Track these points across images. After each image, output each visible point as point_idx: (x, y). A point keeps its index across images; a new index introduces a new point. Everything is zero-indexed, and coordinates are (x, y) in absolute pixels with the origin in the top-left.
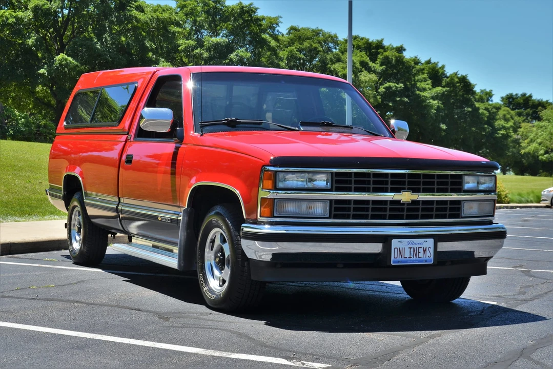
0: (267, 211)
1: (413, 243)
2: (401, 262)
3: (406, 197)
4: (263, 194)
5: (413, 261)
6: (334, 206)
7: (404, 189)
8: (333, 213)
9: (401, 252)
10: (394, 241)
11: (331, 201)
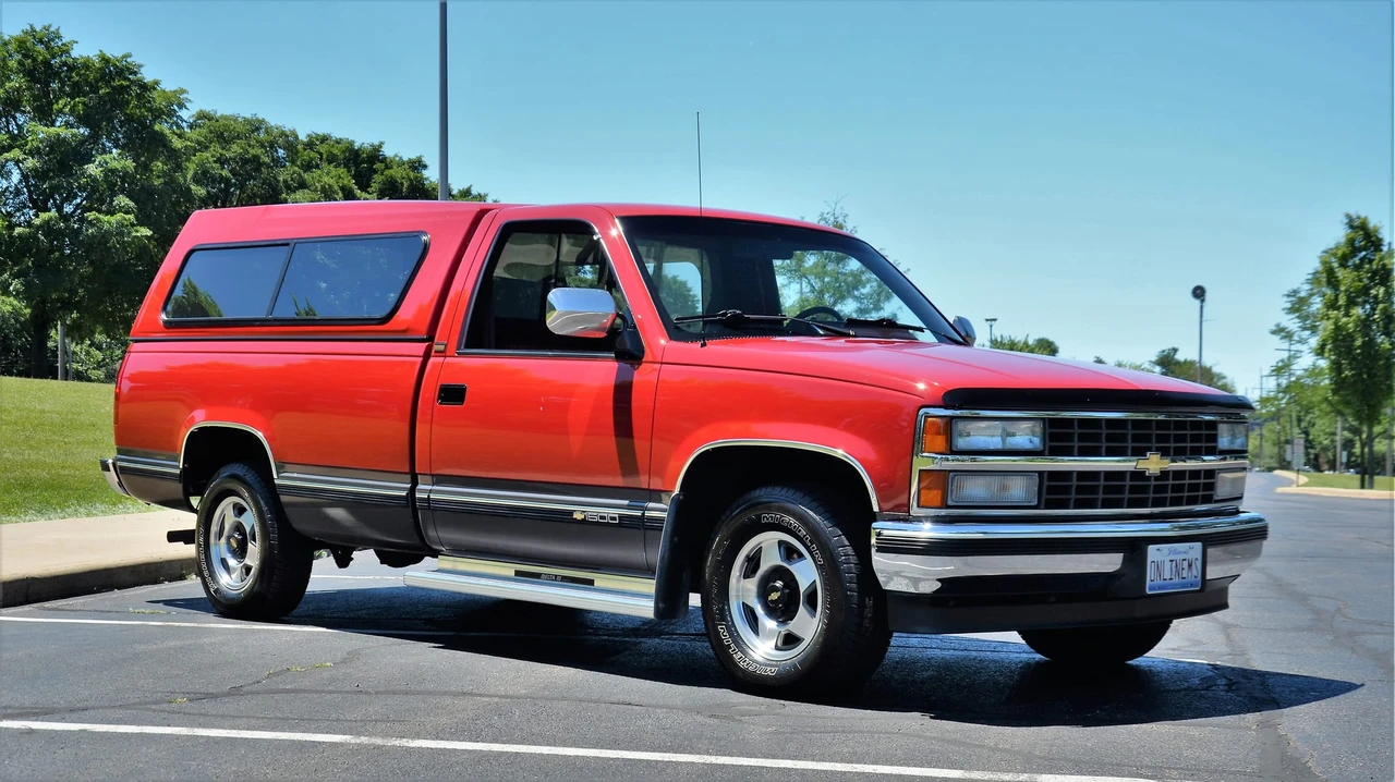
0: (935, 496)
1: (1175, 552)
2: (1160, 588)
3: (1153, 464)
4: (923, 462)
5: (1174, 586)
6: (1046, 483)
7: (1150, 449)
8: (1044, 496)
9: (1159, 567)
10: (1152, 549)
11: (1041, 473)
